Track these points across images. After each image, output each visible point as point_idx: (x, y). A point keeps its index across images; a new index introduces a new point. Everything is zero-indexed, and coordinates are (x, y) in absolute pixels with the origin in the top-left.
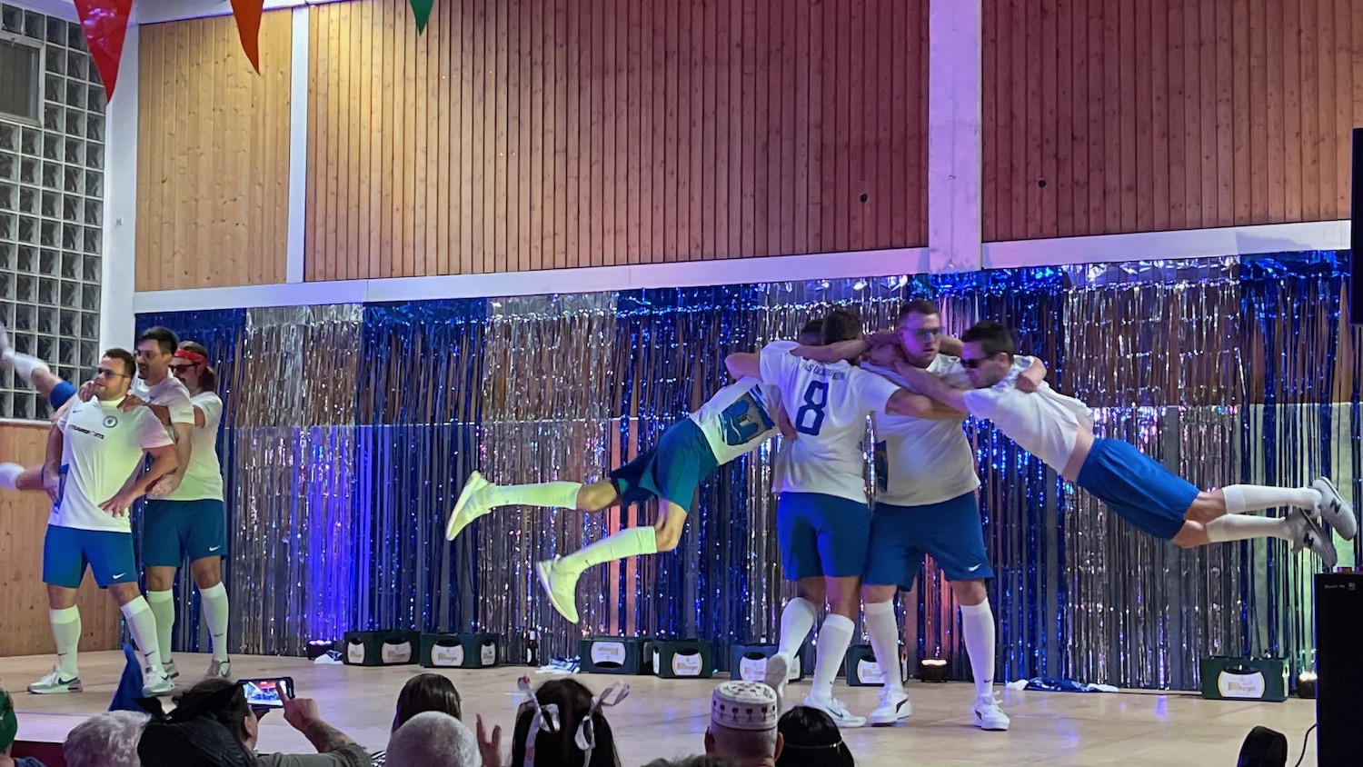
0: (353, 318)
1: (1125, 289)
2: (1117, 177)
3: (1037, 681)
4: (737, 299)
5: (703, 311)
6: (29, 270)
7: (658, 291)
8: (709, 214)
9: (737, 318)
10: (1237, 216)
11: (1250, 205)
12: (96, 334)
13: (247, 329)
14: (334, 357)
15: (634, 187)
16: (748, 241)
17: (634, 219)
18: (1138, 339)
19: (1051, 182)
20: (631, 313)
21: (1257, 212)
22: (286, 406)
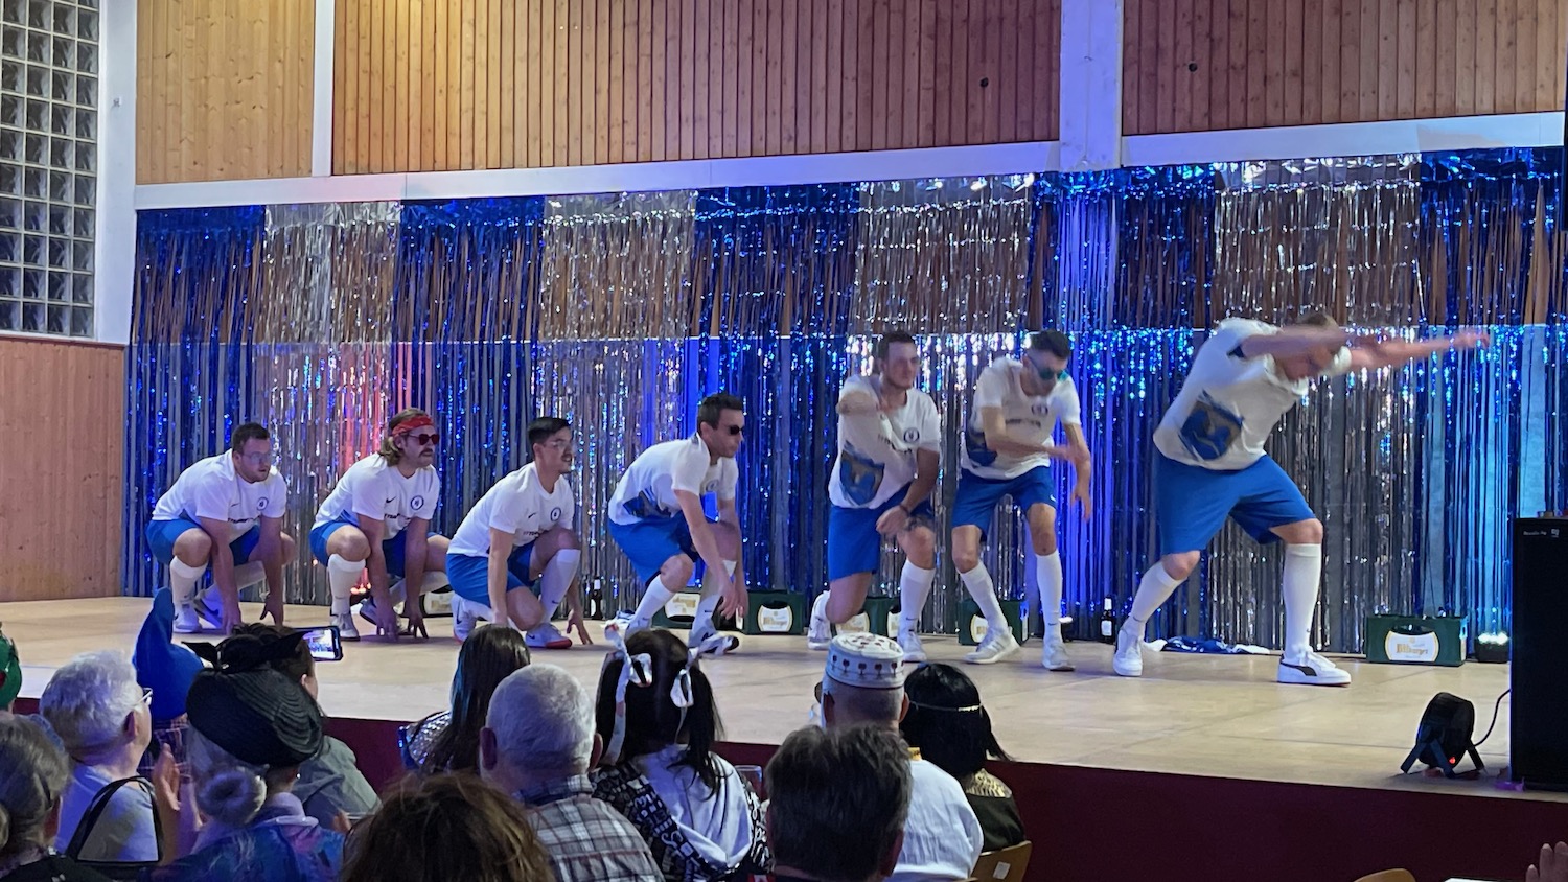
0: (389, 218)
1: (1286, 191)
2: (1280, 60)
3: (1177, 641)
4: (836, 199)
5: (795, 214)
6: (14, 157)
7: (744, 190)
8: (804, 100)
9: (835, 222)
10: (1419, 108)
11: (1434, 94)
12: (91, 232)
13: (266, 229)
14: (368, 263)
15: (716, 66)
16: (849, 133)
17: (716, 105)
18: (1300, 249)
19: (1203, 67)
20: (713, 215)
21: (1442, 102)
22: (312, 318)
